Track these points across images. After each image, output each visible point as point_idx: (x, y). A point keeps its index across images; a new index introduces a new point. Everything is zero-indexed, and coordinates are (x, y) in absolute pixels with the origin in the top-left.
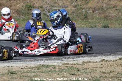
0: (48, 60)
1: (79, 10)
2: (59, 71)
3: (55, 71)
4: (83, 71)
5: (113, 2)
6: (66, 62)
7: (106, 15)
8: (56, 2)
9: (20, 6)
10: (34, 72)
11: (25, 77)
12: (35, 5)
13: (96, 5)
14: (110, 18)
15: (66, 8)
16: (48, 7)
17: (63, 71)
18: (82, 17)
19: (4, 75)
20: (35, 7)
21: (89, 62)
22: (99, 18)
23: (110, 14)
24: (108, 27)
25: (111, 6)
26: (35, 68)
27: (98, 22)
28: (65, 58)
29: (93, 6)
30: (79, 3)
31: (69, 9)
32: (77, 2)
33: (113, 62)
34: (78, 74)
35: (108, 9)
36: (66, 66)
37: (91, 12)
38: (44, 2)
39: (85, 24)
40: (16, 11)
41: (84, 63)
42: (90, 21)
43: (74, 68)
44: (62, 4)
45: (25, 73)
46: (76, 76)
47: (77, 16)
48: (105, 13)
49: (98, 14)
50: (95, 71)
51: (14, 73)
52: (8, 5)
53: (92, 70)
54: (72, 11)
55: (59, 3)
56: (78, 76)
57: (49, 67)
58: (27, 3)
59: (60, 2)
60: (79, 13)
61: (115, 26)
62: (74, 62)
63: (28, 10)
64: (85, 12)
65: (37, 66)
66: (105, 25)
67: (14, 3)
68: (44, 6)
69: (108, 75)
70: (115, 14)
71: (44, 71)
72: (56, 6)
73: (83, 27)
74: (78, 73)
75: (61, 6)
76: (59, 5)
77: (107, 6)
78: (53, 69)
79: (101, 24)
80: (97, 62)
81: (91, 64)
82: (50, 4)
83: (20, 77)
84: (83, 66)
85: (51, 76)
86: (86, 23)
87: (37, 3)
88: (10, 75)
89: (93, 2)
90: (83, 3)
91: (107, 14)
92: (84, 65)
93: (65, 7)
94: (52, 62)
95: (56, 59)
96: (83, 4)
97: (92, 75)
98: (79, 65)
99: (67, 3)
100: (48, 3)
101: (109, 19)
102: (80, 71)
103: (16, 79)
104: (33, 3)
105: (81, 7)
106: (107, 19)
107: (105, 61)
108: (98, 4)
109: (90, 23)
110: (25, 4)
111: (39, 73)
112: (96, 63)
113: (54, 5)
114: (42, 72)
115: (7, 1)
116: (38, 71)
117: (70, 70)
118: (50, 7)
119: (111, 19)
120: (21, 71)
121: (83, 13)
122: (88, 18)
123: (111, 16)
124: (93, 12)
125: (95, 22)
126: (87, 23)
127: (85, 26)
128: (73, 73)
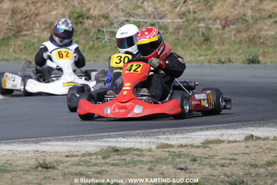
0: (124, 137)
1: (190, 24)
2: (151, 162)
3: (142, 162)
4: (206, 161)
5: (269, 4)
6: (165, 142)
7: (253, 34)
8: (139, 4)
9: (57, 14)
10: (95, 165)
11: (76, 174)
12: (91, 11)
13: (231, 12)
14: (261, 40)
15: (161, 18)
16: (120, 16)
17: (159, 161)
18: (198, 39)
19: (28, 171)
20: (92, 17)
21: (219, 142)
22: (237, 40)
23: (261, 33)
24: (259, 62)
25: (264, 13)
26: (96, 154)
27: (235, 52)
28: (164, 133)
29: (222, 14)
30: (191, 8)
31: (168, 20)
32: (186, 6)
33: (273, 142)
34: (195, 169)
35: (257, 20)
36: (167, 150)
37: (218, 29)
38: (111, 4)
39: (206, 55)
40: (48, 25)
41: (206, 144)
42: (216, 47)
43: (184, 155)
44: (153, 10)
45: (75, 167)
46: (191, 172)
47: (187, 36)
48: (250, 29)
49: (234, 32)
50: (233, 162)
51: (49, 166)
52: (30, 11)
53: (225, 159)
54: (175, 26)
55: (146, 7)
56: (195, 173)
57: (127, 154)
58: (74, 6)
59: (148, 6)
60: (192, 30)
61: (273, 59)
62: (183, 142)
63: (76, 24)
64: (206, 27)
65: (100, 151)
66: (251, 57)
67: (44, 8)
68: (112, 15)
69: (262, 170)
70: (273, 33)
71: (118, 162)
72: (138, 15)
73: (202, 62)
74: (195, 167)
75: (150, 15)
76: (145, 11)
77: (253, 14)
78: (136, 158)
79: (243, 55)
80: (236, 142)
81: (222, 145)
82: (126, 10)
83: (64, 175)
84: (205, 151)
85: (132, 173)
86: (207, 53)
87: (95, 7)
88: (41, 171)
89: (222, 5)
90: (201, 8)
91: (253, 32)
92: (207, 149)
93: (160, 16)
94: (135, 140)
95: (144, 136)
96: (200, 10)
97: (227, 170)
98: (196, 147)
99: (164, 7)
100: (121, 6)
101: (260, 43)
102: (199, 162)
103: (54, 179)
104: (88, 7)
105: (196, 15)
106: (256, 44)
107: (254, 138)
108: (235, 10)
109: (215, 52)
110: (69, 10)
111: (106, 166)
112: (235, 144)
113: (134, 11)
114: (113, 165)
115: (28, 4)
116: (103, 161)
117: (176, 158)
118: (124, 16)
119: (263, 43)
120: (66, 162)
121: (200, 30)
122: (212, 41)
123: (265, 37)
124: (224, 27)
125: (227, 51)
126: (209, 52)
127: (204, 60)
128: (182, 166)
